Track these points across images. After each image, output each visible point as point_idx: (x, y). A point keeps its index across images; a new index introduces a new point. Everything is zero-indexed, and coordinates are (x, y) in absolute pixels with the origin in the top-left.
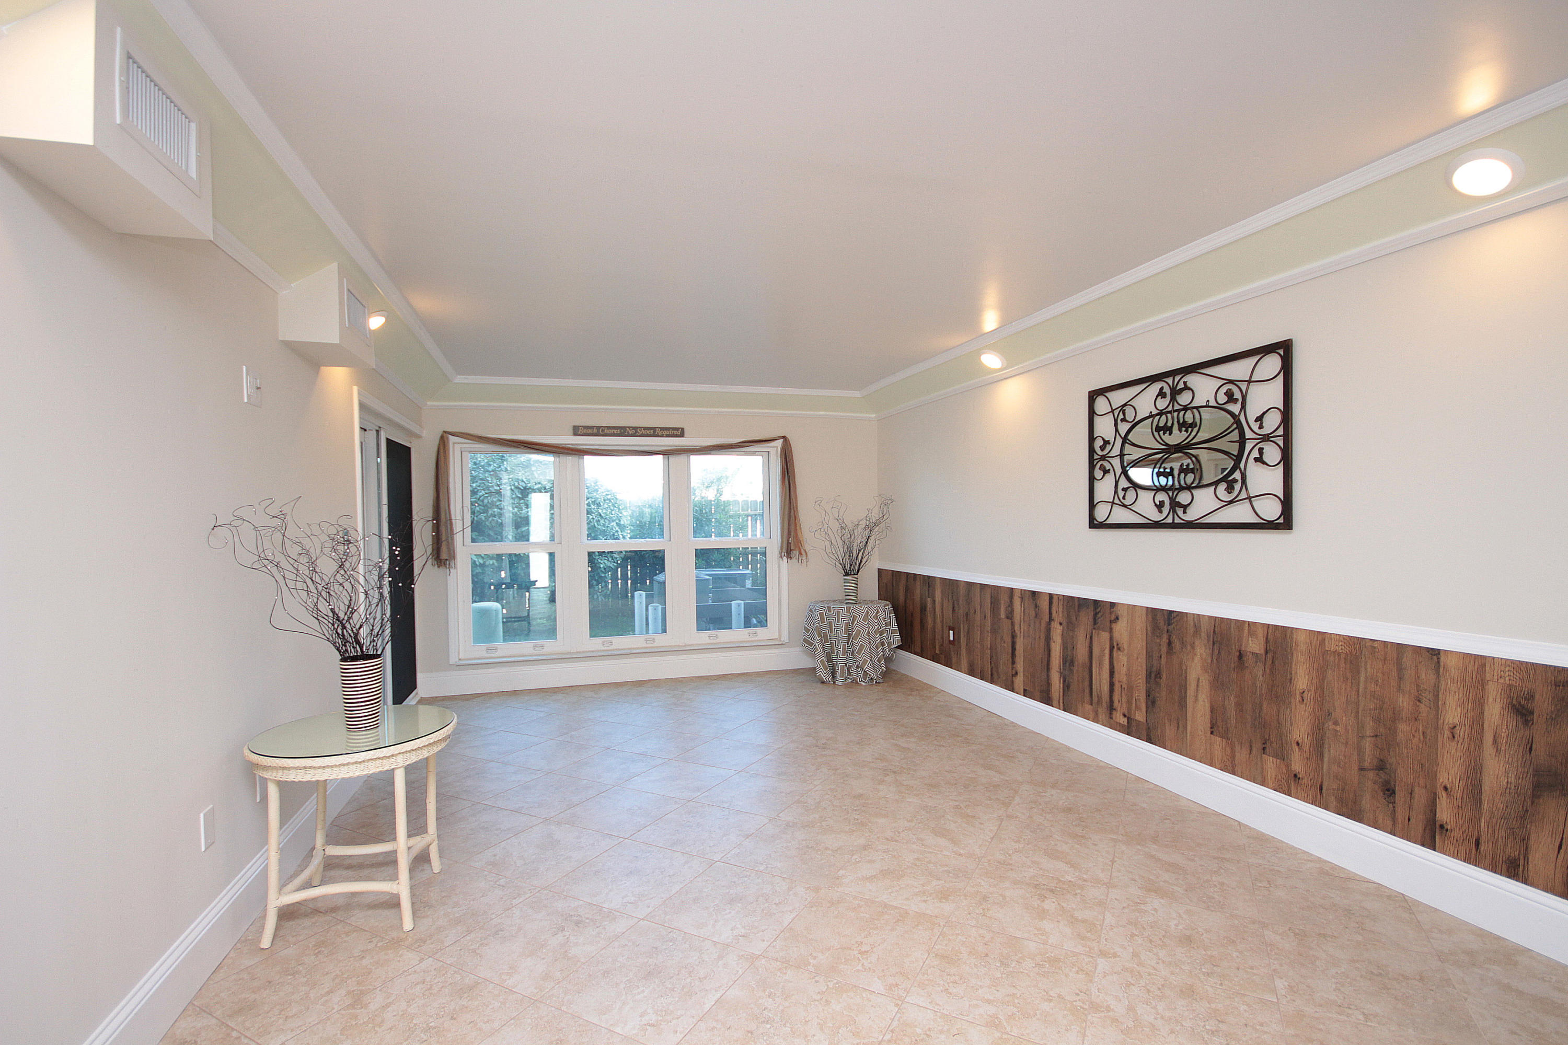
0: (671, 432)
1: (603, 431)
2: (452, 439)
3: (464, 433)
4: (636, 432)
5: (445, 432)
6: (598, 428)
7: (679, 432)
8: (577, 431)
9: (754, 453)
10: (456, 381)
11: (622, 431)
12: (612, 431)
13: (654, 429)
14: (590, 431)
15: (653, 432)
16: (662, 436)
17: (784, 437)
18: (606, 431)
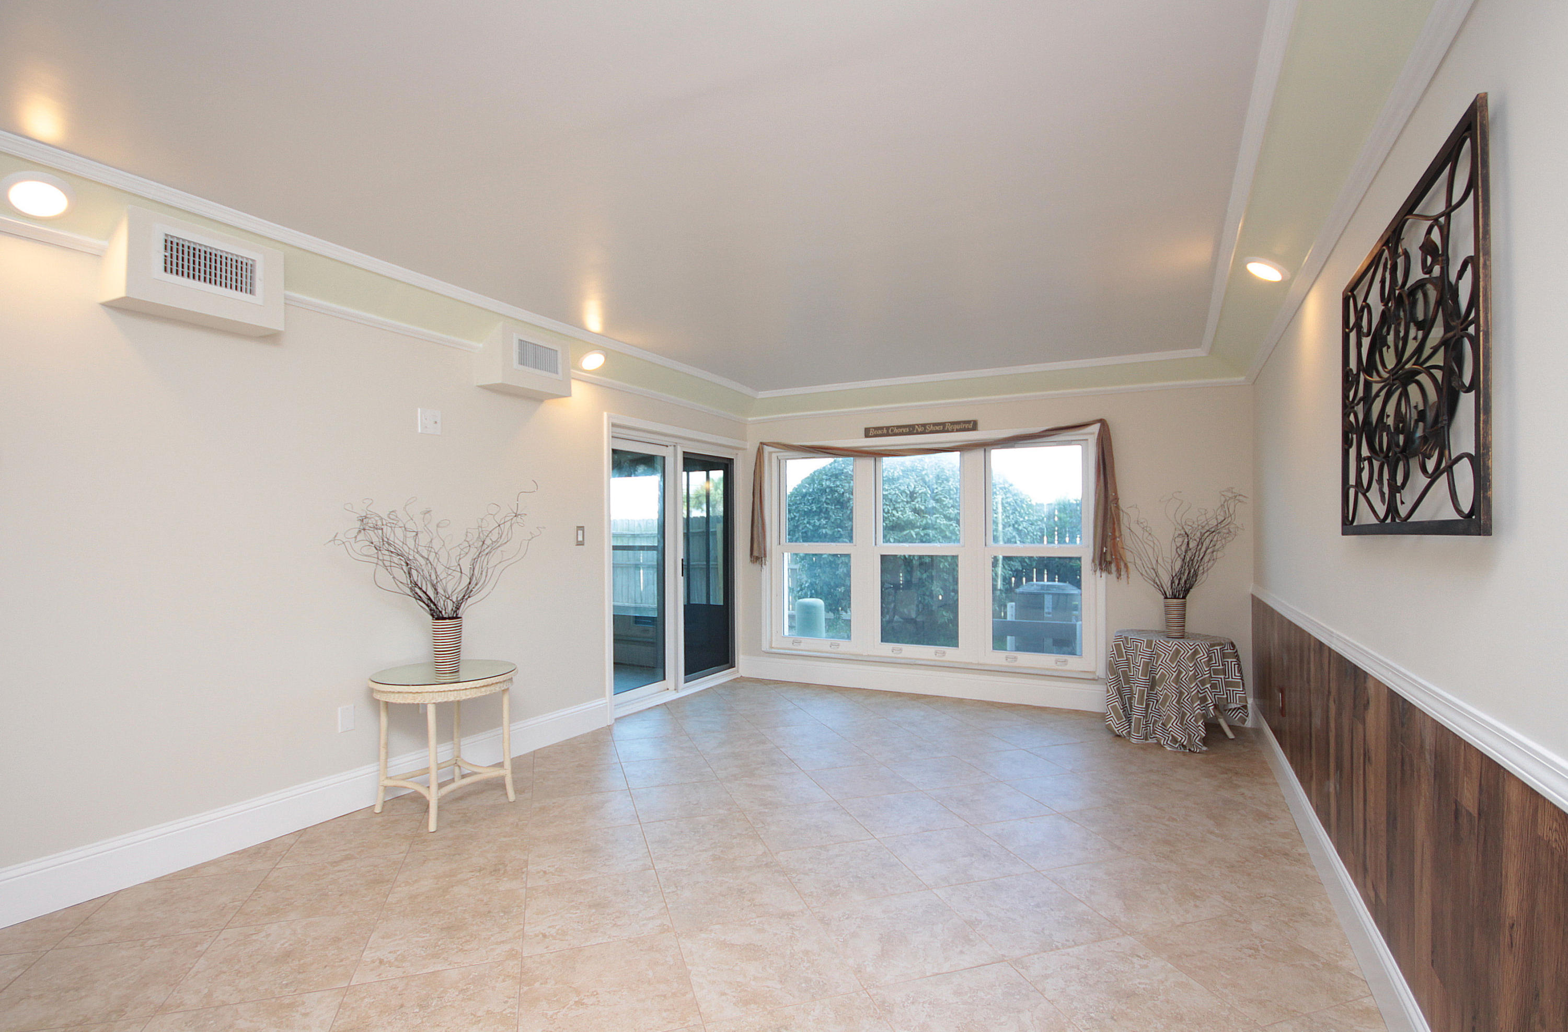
0: (962, 426)
1: (892, 431)
2: (767, 449)
3: (774, 443)
4: (924, 429)
5: (761, 443)
6: (888, 428)
7: (972, 426)
8: (868, 433)
9: (1069, 443)
10: (760, 397)
11: (911, 430)
12: (901, 430)
13: (944, 424)
14: (880, 432)
15: (942, 428)
16: (952, 431)
17: (1102, 422)
18: (896, 431)
